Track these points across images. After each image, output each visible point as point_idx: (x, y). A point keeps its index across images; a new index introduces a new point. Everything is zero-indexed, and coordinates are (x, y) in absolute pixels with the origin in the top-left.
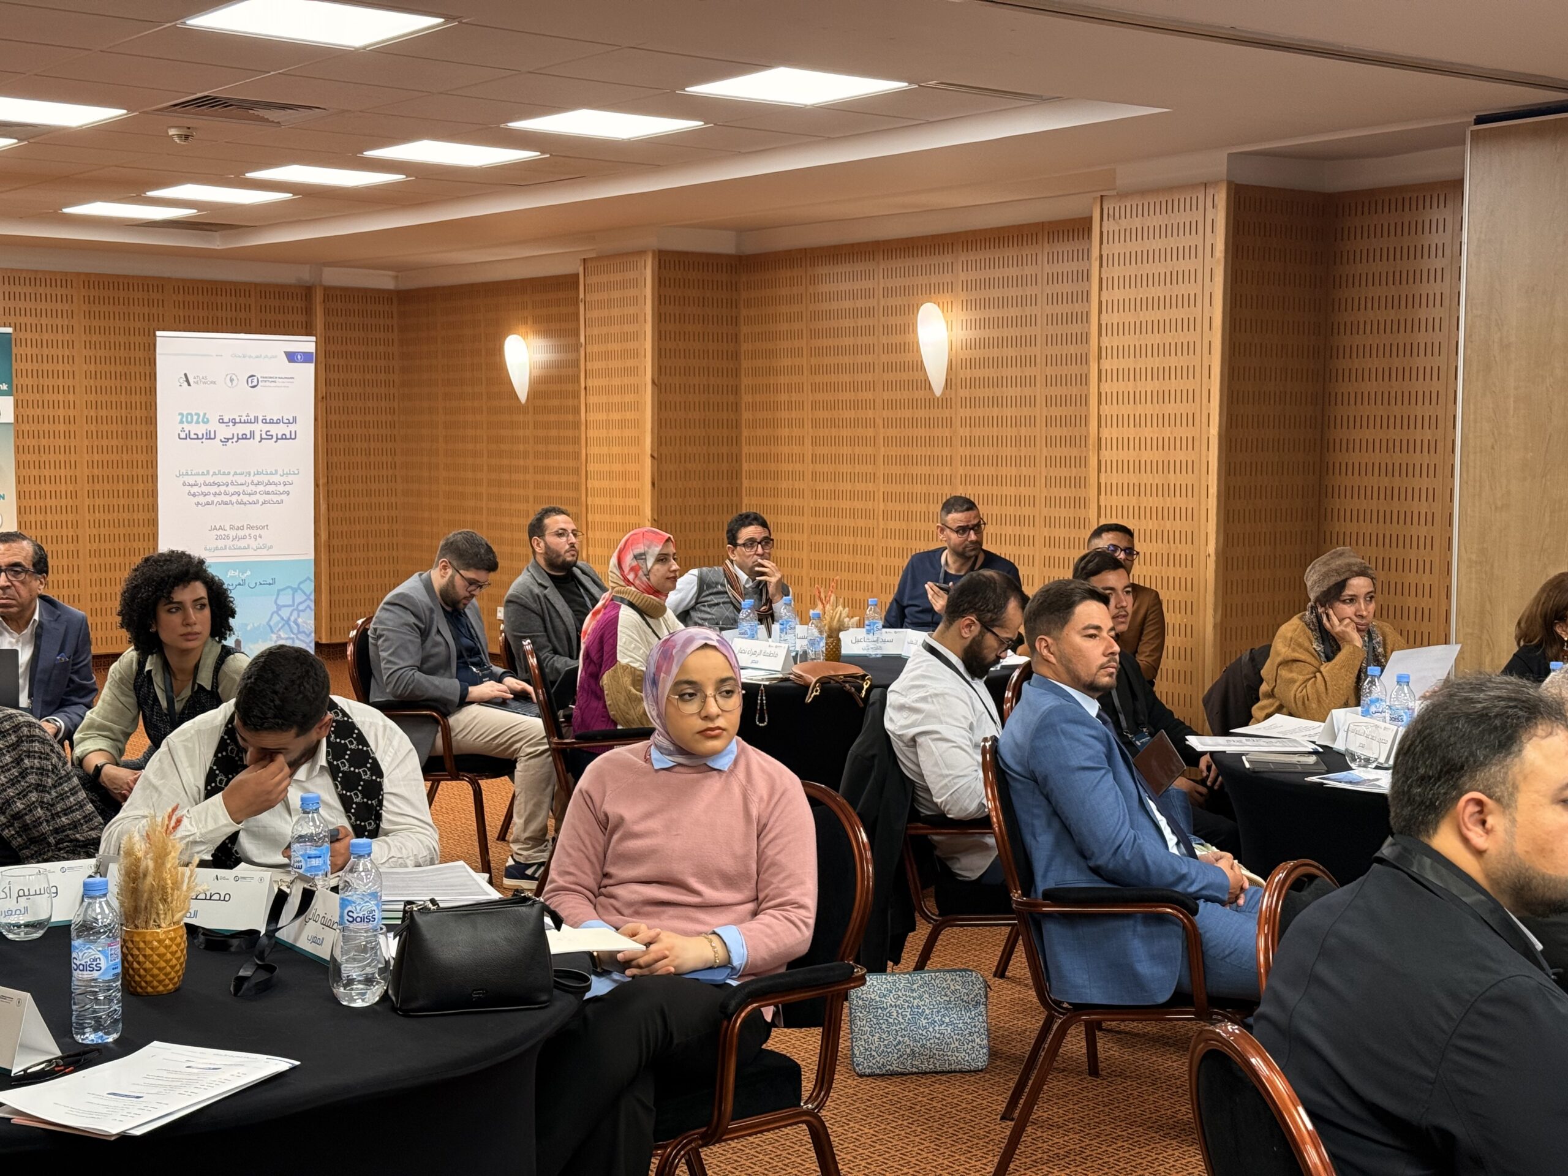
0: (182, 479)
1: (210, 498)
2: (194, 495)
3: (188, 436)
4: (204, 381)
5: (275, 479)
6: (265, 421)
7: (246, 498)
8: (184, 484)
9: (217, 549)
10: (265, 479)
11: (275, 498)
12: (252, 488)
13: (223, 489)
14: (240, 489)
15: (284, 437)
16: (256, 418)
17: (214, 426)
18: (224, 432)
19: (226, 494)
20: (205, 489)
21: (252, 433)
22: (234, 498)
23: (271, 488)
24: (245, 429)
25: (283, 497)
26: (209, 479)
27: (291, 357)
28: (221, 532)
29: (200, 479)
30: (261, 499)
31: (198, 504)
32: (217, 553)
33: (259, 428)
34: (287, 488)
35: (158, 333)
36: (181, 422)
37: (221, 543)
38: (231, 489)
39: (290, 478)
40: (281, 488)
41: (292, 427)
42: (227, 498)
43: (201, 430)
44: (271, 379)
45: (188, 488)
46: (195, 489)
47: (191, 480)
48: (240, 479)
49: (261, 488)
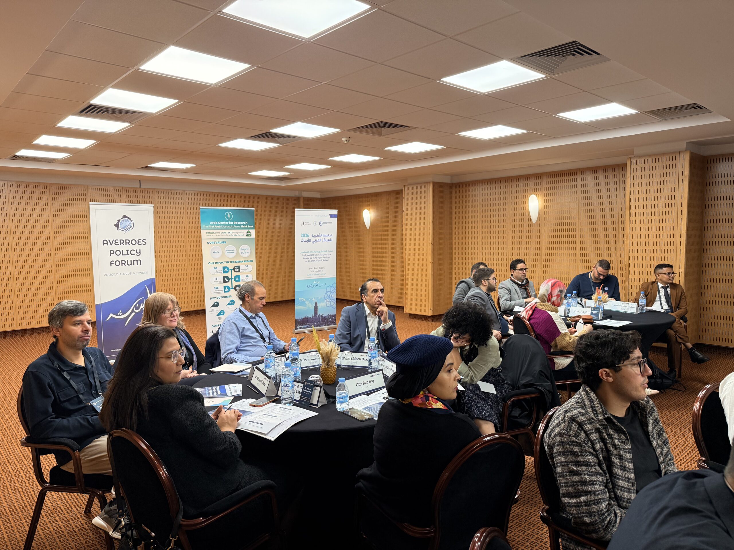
0: (302, 254)
1: (309, 260)
2: (305, 259)
3: (303, 241)
4: (308, 224)
5: (327, 253)
6: (324, 236)
7: (318, 259)
8: (302, 255)
9: (311, 275)
10: (324, 253)
11: (326, 259)
12: (320, 256)
13: (313, 256)
14: (317, 256)
15: (329, 240)
16: (322, 235)
17: (310, 237)
18: (313, 239)
19: (313, 258)
20: (308, 257)
21: (321, 239)
22: (316, 259)
23: (325, 256)
24: (318, 238)
25: (329, 259)
26: (309, 254)
27: (331, 216)
28: (312, 270)
29: (307, 254)
30: (323, 259)
31: (306, 261)
32: (311, 276)
33: (322, 238)
34: (330, 256)
35: (296, 209)
36: (302, 236)
37: (312, 273)
38: (315, 257)
39: (330, 253)
40: (328, 256)
41: (331, 237)
42: (313, 259)
43: (306, 238)
44: (326, 223)
45: (303, 257)
46: (305, 257)
47: (304, 254)
48: (317, 253)
49: (323, 256)
